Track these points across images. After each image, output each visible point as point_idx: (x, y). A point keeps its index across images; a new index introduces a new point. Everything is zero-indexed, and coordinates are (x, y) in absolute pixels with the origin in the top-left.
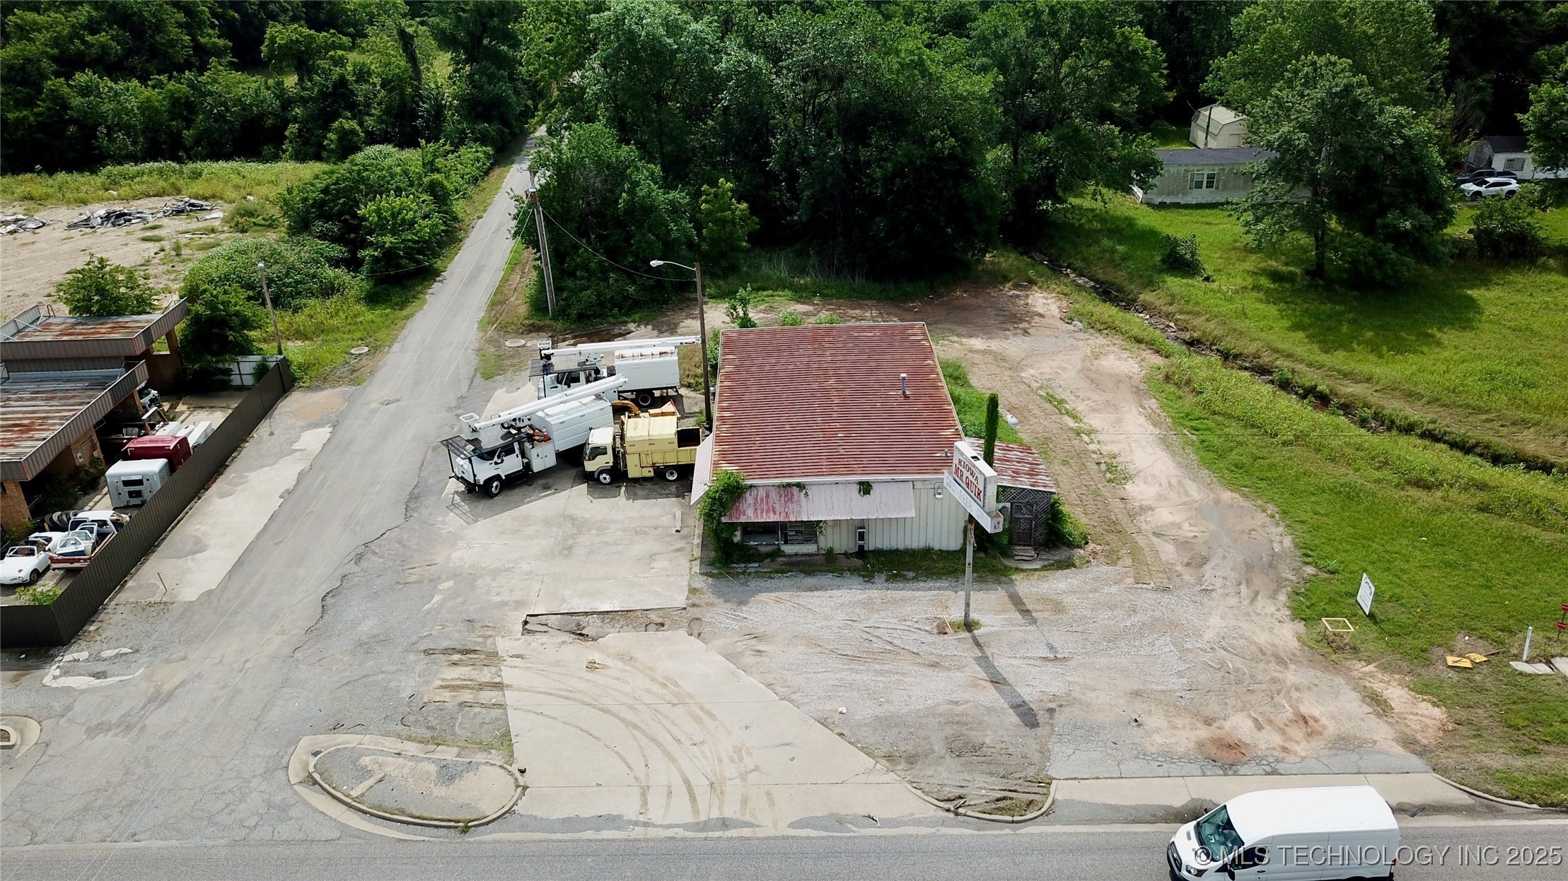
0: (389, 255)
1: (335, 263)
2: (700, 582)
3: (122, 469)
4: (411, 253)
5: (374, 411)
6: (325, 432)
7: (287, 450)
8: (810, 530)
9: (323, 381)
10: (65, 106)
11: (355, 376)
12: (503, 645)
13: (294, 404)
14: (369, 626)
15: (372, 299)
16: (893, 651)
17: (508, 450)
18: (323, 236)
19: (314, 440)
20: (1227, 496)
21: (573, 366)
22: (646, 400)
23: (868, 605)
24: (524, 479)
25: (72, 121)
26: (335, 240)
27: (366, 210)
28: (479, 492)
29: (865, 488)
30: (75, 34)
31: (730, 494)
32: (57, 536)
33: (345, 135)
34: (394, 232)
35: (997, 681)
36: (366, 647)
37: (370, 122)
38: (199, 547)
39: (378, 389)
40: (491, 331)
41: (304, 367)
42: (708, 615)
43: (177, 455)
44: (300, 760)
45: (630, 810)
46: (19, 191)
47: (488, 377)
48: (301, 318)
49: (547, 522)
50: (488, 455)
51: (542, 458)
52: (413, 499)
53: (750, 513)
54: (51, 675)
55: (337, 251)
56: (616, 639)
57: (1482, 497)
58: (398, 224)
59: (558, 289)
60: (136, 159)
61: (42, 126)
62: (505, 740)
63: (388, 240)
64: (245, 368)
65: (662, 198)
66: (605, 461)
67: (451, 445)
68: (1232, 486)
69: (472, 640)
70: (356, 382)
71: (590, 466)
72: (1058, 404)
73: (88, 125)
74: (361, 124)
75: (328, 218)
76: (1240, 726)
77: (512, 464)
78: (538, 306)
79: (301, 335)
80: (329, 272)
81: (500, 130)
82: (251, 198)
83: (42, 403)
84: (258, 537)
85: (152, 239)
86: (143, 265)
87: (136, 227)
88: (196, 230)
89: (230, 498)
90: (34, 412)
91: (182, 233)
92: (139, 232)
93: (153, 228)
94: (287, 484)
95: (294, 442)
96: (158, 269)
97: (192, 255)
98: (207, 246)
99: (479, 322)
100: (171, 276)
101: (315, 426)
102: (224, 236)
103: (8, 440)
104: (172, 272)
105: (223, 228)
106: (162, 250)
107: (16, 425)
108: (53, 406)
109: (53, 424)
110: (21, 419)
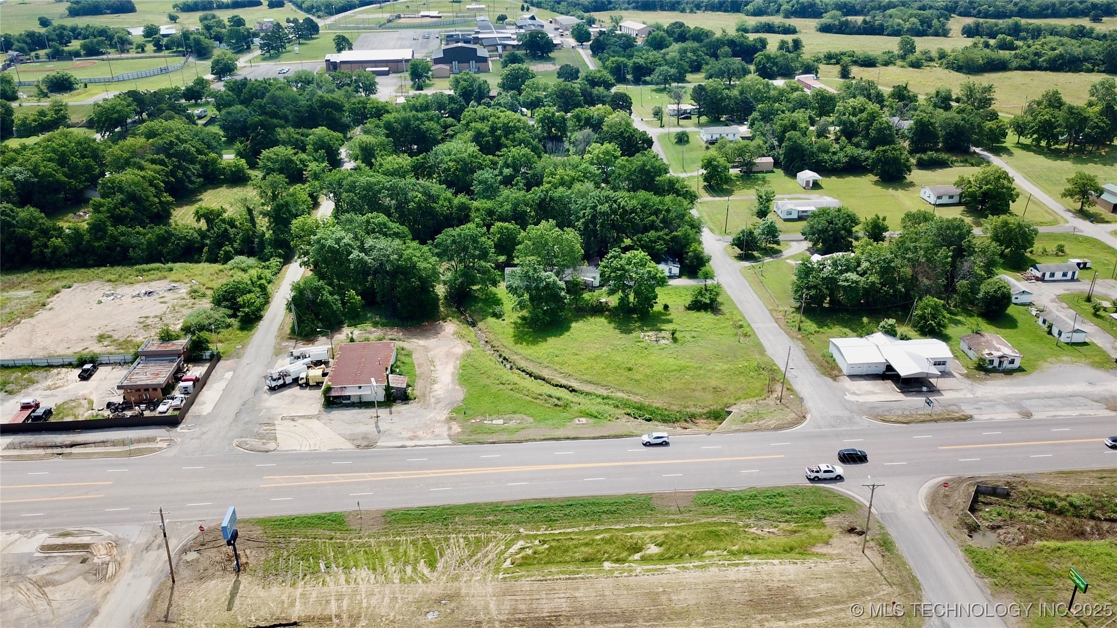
0: (247, 314)
1: (230, 316)
2: (322, 409)
3: (182, 384)
4: (253, 313)
6: (231, 373)
7: (222, 378)
8: (348, 397)
9: (229, 357)
10: (117, 240)
11: (238, 356)
12: (276, 422)
13: (221, 364)
14: (247, 419)
15: (242, 329)
16: (360, 422)
17: (279, 378)
18: (225, 307)
19: (229, 375)
20: (458, 387)
21: (299, 354)
22: (318, 363)
23: (358, 413)
24: (284, 386)
25: (119, 245)
26: (228, 308)
27: (240, 300)
28: (272, 389)
29: (360, 387)
30: (116, 207)
31: (329, 389)
32: (170, 401)
33: (227, 252)
34: (248, 307)
35: (377, 427)
36: (246, 423)
37: (235, 245)
38: (204, 403)
39: (245, 360)
40: (278, 340)
41: (223, 353)
42: (322, 416)
43: (196, 381)
44: (235, 442)
45: (298, 448)
46: (106, 278)
47: (276, 355)
48: (220, 336)
49: (289, 396)
50: (274, 380)
51: (289, 380)
52: (256, 391)
53: (333, 394)
54: (178, 429)
55: (230, 312)
56: (301, 421)
57: (513, 386)
58: (250, 304)
59: (299, 326)
60: (148, 262)
61: (108, 248)
62: (276, 439)
63: (247, 310)
64: (207, 354)
65: (330, 298)
66: (304, 381)
67: (265, 377)
68: (460, 385)
69: (270, 421)
70: (239, 358)
71: (300, 382)
72: (432, 362)
73: (125, 248)
74: (232, 247)
75: (227, 300)
76: (420, 433)
77: (281, 382)
78: (293, 330)
79: (221, 341)
80: (229, 320)
81: (285, 252)
82: (193, 281)
83: (158, 367)
84: (218, 401)
85: (164, 302)
86: (164, 314)
87: (156, 296)
88: (178, 298)
89: (209, 391)
90: (157, 370)
91: (173, 300)
92: (158, 299)
93: (162, 297)
94: (223, 388)
95: (223, 376)
96: (169, 316)
97: (179, 309)
98: (183, 306)
99: (275, 336)
100: (174, 319)
101: (228, 371)
102: (188, 301)
103: (154, 378)
104: (174, 317)
105: (187, 297)
106: (168, 308)
107: (154, 374)
108: (161, 368)
109: (164, 373)
110: (155, 372)
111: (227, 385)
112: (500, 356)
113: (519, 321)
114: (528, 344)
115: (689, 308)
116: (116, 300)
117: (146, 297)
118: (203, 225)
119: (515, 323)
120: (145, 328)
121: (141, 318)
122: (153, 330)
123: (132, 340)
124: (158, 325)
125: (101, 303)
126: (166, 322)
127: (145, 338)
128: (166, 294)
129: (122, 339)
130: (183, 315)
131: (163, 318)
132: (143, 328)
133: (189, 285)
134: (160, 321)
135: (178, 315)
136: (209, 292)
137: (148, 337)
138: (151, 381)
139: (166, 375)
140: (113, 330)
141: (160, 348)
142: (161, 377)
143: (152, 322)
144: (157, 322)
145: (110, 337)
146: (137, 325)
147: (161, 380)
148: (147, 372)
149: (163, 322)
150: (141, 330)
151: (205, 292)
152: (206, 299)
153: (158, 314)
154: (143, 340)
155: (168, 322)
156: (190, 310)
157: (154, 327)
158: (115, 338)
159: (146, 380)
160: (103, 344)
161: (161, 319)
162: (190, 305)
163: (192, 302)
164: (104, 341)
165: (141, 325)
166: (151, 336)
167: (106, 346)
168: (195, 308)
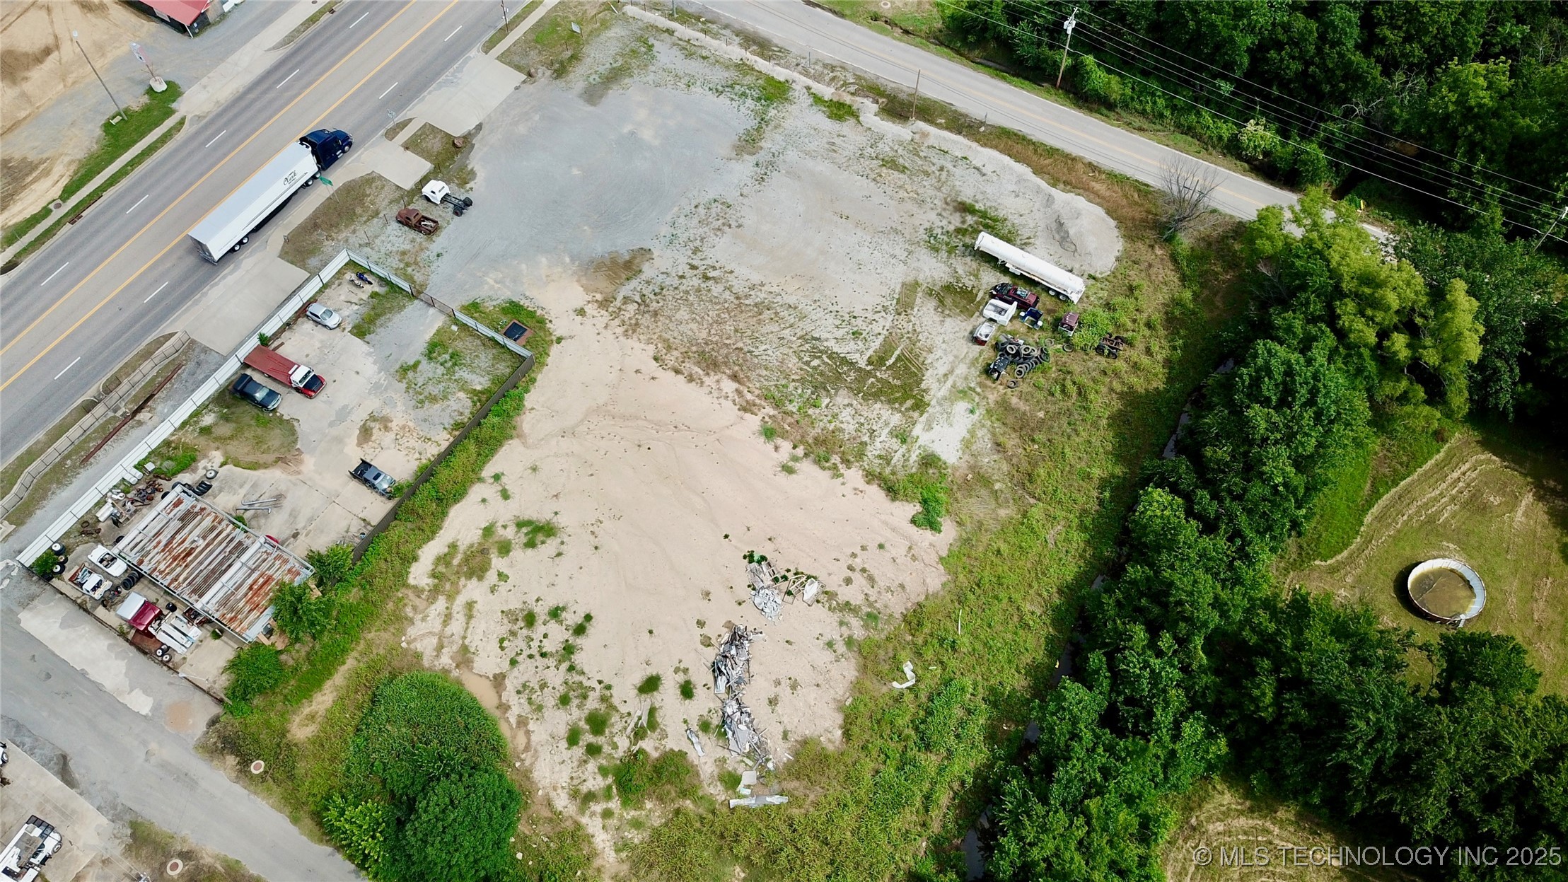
5: (144, 743)
19: (141, 703)
82: (777, 800)
83: (212, 567)
84: (50, 650)
85: (650, 685)
86: (571, 668)
87: (701, 676)
88: (653, 724)
89: (105, 648)
90: (201, 563)
91: (652, 712)
92: (681, 678)
93: (687, 691)
94: (94, 675)
95: (145, 692)
96: (556, 677)
97: (579, 707)
98: (597, 723)
99: (238, 862)
100: (534, 684)
101: (155, 709)
102: (623, 743)
103: (170, 551)
104: (543, 686)
105: (648, 745)
106: (609, 687)
107: (189, 554)
108: (201, 571)
109: (173, 570)
110: (196, 557)
111: (98, 687)
117: (711, 654)
120: (520, 616)
121: (588, 618)
122: (503, 630)
123: (480, 578)
124: (520, 643)
125: (750, 562)
126: (525, 665)
127: (470, 605)
128: (704, 703)
129: (497, 563)
130: (540, 708)
131: (552, 662)
132: (522, 610)
133: (749, 777)
134: (534, 651)
135: (549, 699)
136: (653, 812)
137: (470, 610)
138: (159, 543)
139: (161, 572)
140: (559, 554)
141: (261, 580)
142: (159, 562)
143: (545, 636)
144: (535, 644)
145: (531, 544)
146: (551, 602)
147: (146, 560)
148: (208, 545)
149: (531, 656)
150: (520, 606)
151: (661, 799)
152: (609, 788)
153: (578, 658)
154: (461, 600)
155: (521, 667)
156: (563, 731)
157: (513, 634)
158: (517, 554)
159: (173, 537)
160: (505, 527)
161: (543, 655)
162: (589, 738)
163: (607, 749)
164: (517, 532)
165: (541, 611)
166: (470, 617)
167: (488, 531)
168: (563, 744)
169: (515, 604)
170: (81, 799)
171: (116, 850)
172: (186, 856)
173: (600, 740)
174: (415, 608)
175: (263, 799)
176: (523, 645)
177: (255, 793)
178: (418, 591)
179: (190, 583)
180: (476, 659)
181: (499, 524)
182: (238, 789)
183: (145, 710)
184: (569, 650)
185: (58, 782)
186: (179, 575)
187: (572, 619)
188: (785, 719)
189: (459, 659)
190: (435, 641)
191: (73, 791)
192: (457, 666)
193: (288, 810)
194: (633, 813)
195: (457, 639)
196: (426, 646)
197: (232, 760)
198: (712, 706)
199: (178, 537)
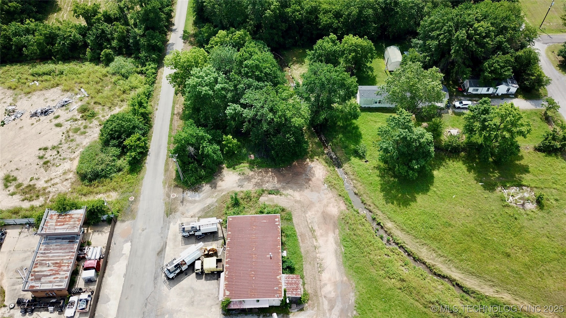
1: (119, 157)
2: (222, 317)
3: (84, 274)
4: (139, 154)
5: (140, 235)
7: (121, 254)
9: (125, 216)
11: (133, 214)
13: (118, 229)
15: (132, 171)
17: (176, 269)
19: (127, 247)
20: (345, 278)
24: (181, 272)
26: (116, 147)
28: (171, 280)
29: (258, 301)
31: (228, 302)
33: (107, 54)
34: (135, 150)
38: (109, 298)
39: (140, 223)
40: (166, 188)
41: (119, 209)
43: (98, 263)
47: (168, 215)
49: (187, 290)
51: (184, 268)
52: (155, 279)
53: (232, 307)
58: (135, 147)
59: (183, 173)
64: (104, 217)
68: (347, 274)
70: (133, 217)
71: (196, 271)
73: (20, 47)
75: (114, 139)
77: (178, 272)
78: (178, 175)
81: (158, 56)
82: (82, 90)
83: (60, 251)
84: (121, 295)
85: (59, 125)
86: (60, 144)
87: (51, 116)
88: (71, 119)
89: (111, 277)
90: (59, 256)
91: (67, 121)
92: (53, 120)
93: (57, 117)
94: (124, 271)
95: (122, 250)
96: (65, 146)
97: (73, 136)
98: (76, 130)
99: (163, 182)
100: (70, 151)
101: (126, 241)
102: (80, 122)
103: (57, 271)
104: (69, 148)
105: (79, 117)
106: (63, 133)
107: (56, 263)
108: (63, 253)
109: (66, 263)
110: (57, 260)
111: (127, 266)
112: (374, 219)
113: (382, 165)
114: (399, 205)
115: (538, 149)
116: (17, 121)
117: (43, 118)
118: (83, 22)
119: (378, 168)
120: (45, 166)
121: (40, 149)
122: (53, 168)
123: (35, 185)
124: (56, 161)
125: (4, 124)
126: (63, 156)
127: (46, 182)
128: (60, 112)
129: (26, 183)
130: (78, 145)
131: (60, 150)
132: (43, 167)
133: (79, 96)
134: (58, 156)
135: (73, 145)
136: (98, 109)
137: (49, 180)
138: (55, 278)
139: (68, 266)
140: (17, 169)
141: (59, 224)
142: (64, 271)
143: (51, 156)
144: (55, 157)
145: (15, 179)
146: (38, 161)
147: (65, 276)
148: (49, 260)
149: (60, 156)
150: (42, 168)
151: (93, 108)
152: (95, 119)
153: (55, 144)
154: (45, 185)
155: (65, 156)
156: (82, 137)
157: (53, 165)
158: (20, 181)
159: (50, 275)
160: (9, 191)
161: (58, 152)
162: (82, 130)
163: (84, 125)
164: (10, 186)
165: (41, 162)
166: (51, 179)
167: (12, 194)
168: (87, 134)
169: (42, 170)
170: (169, 237)
171: (178, 214)
172: (168, 196)
173: (82, 127)
174: (54, 196)
175: (141, 190)
176: (57, 160)
177: (140, 192)
178: (46, 199)
179: (69, 253)
180: (67, 169)
181: (8, 193)
182: (141, 198)
183: (129, 244)
184: (54, 148)
185: (167, 248)
186: (67, 259)
187: (42, 153)
188: (57, 96)
189: (69, 173)
190: (64, 183)
191: (167, 241)
192: (72, 172)
193: (140, 182)
194: (100, 112)
195: (61, 178)
196: (67, 184)
197: (133, 206)
198: (60, 111)
199: (49, 274)
